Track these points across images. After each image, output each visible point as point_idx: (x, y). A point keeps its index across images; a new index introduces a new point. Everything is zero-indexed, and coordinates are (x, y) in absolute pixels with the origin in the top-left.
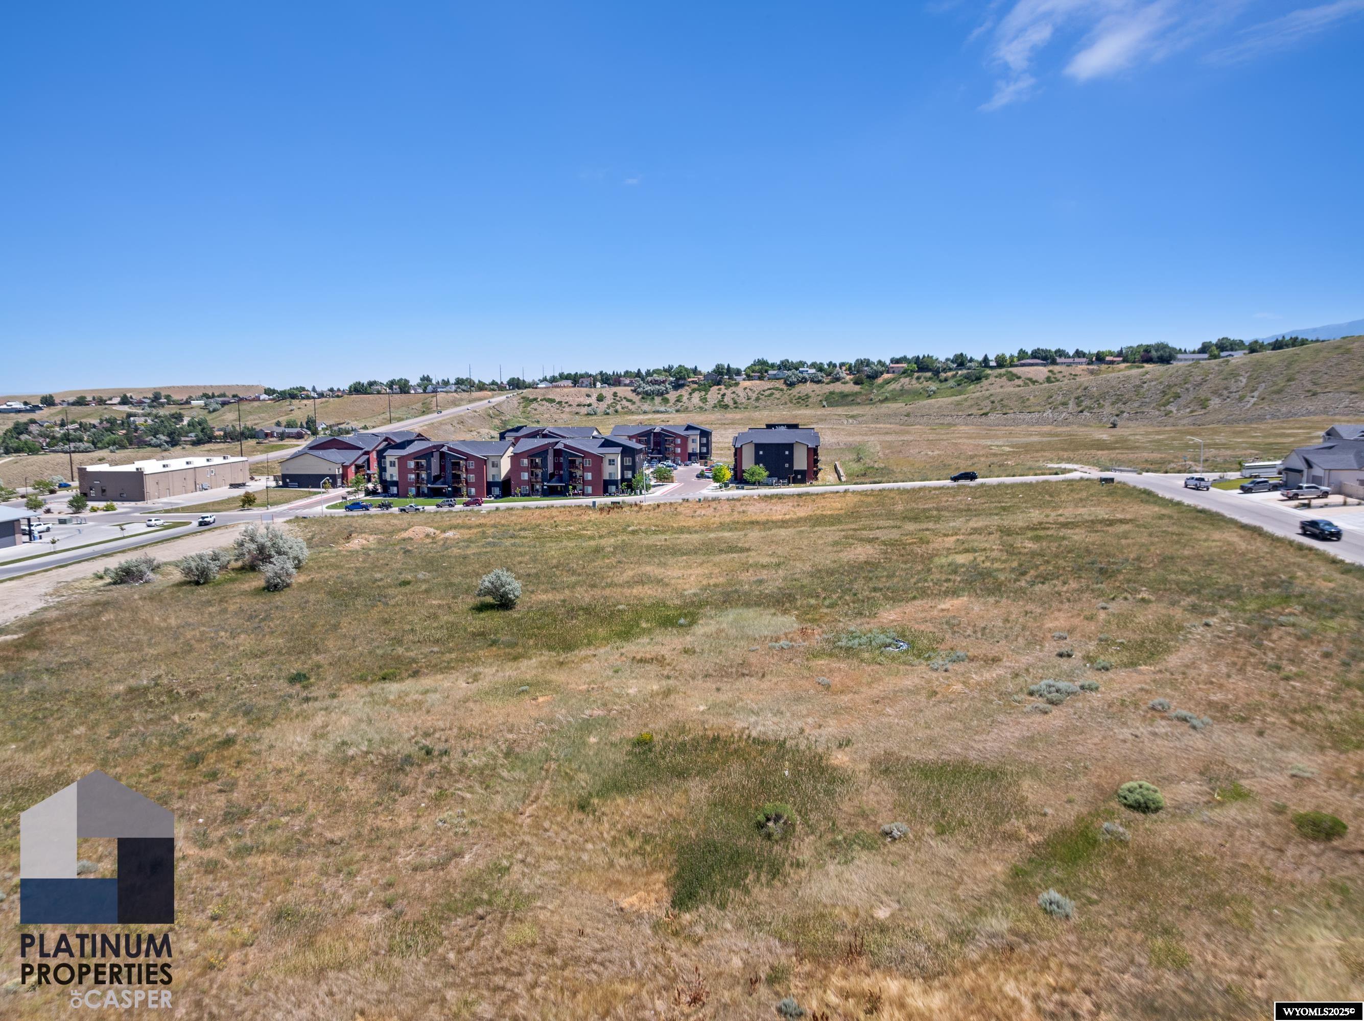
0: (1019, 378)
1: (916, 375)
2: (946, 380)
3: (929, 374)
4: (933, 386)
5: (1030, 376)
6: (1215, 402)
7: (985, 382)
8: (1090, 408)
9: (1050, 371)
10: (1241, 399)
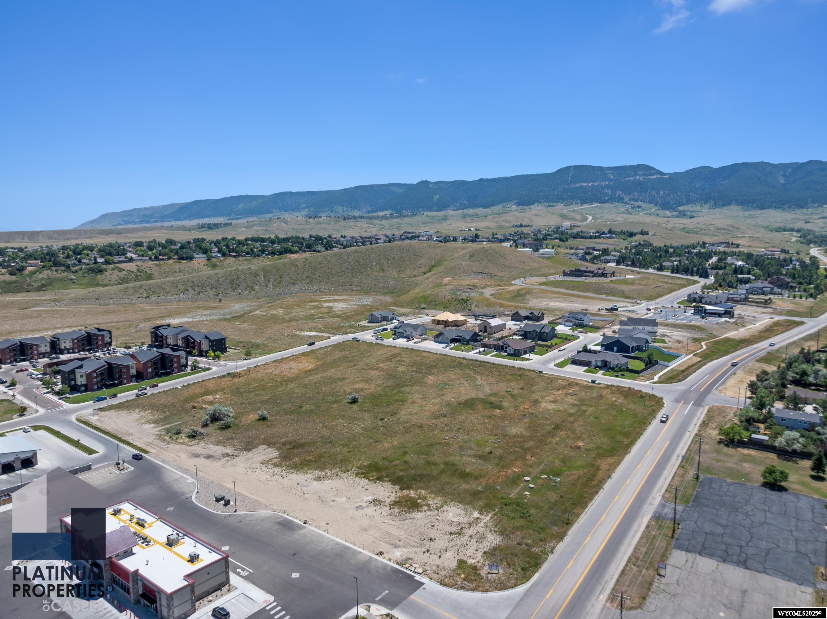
0: (124, 270)
1: (54, 268)
2: (76, 272)
3: (63, 268)
4: (73, 276)
5: (128, 269)
6: (256, 287)
7: (106, 273)
8: (202, 292)
9: (137, 265)
10: (267, 286)
